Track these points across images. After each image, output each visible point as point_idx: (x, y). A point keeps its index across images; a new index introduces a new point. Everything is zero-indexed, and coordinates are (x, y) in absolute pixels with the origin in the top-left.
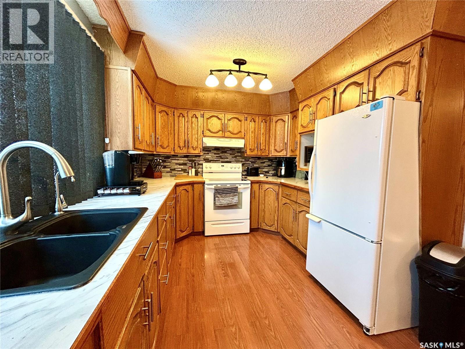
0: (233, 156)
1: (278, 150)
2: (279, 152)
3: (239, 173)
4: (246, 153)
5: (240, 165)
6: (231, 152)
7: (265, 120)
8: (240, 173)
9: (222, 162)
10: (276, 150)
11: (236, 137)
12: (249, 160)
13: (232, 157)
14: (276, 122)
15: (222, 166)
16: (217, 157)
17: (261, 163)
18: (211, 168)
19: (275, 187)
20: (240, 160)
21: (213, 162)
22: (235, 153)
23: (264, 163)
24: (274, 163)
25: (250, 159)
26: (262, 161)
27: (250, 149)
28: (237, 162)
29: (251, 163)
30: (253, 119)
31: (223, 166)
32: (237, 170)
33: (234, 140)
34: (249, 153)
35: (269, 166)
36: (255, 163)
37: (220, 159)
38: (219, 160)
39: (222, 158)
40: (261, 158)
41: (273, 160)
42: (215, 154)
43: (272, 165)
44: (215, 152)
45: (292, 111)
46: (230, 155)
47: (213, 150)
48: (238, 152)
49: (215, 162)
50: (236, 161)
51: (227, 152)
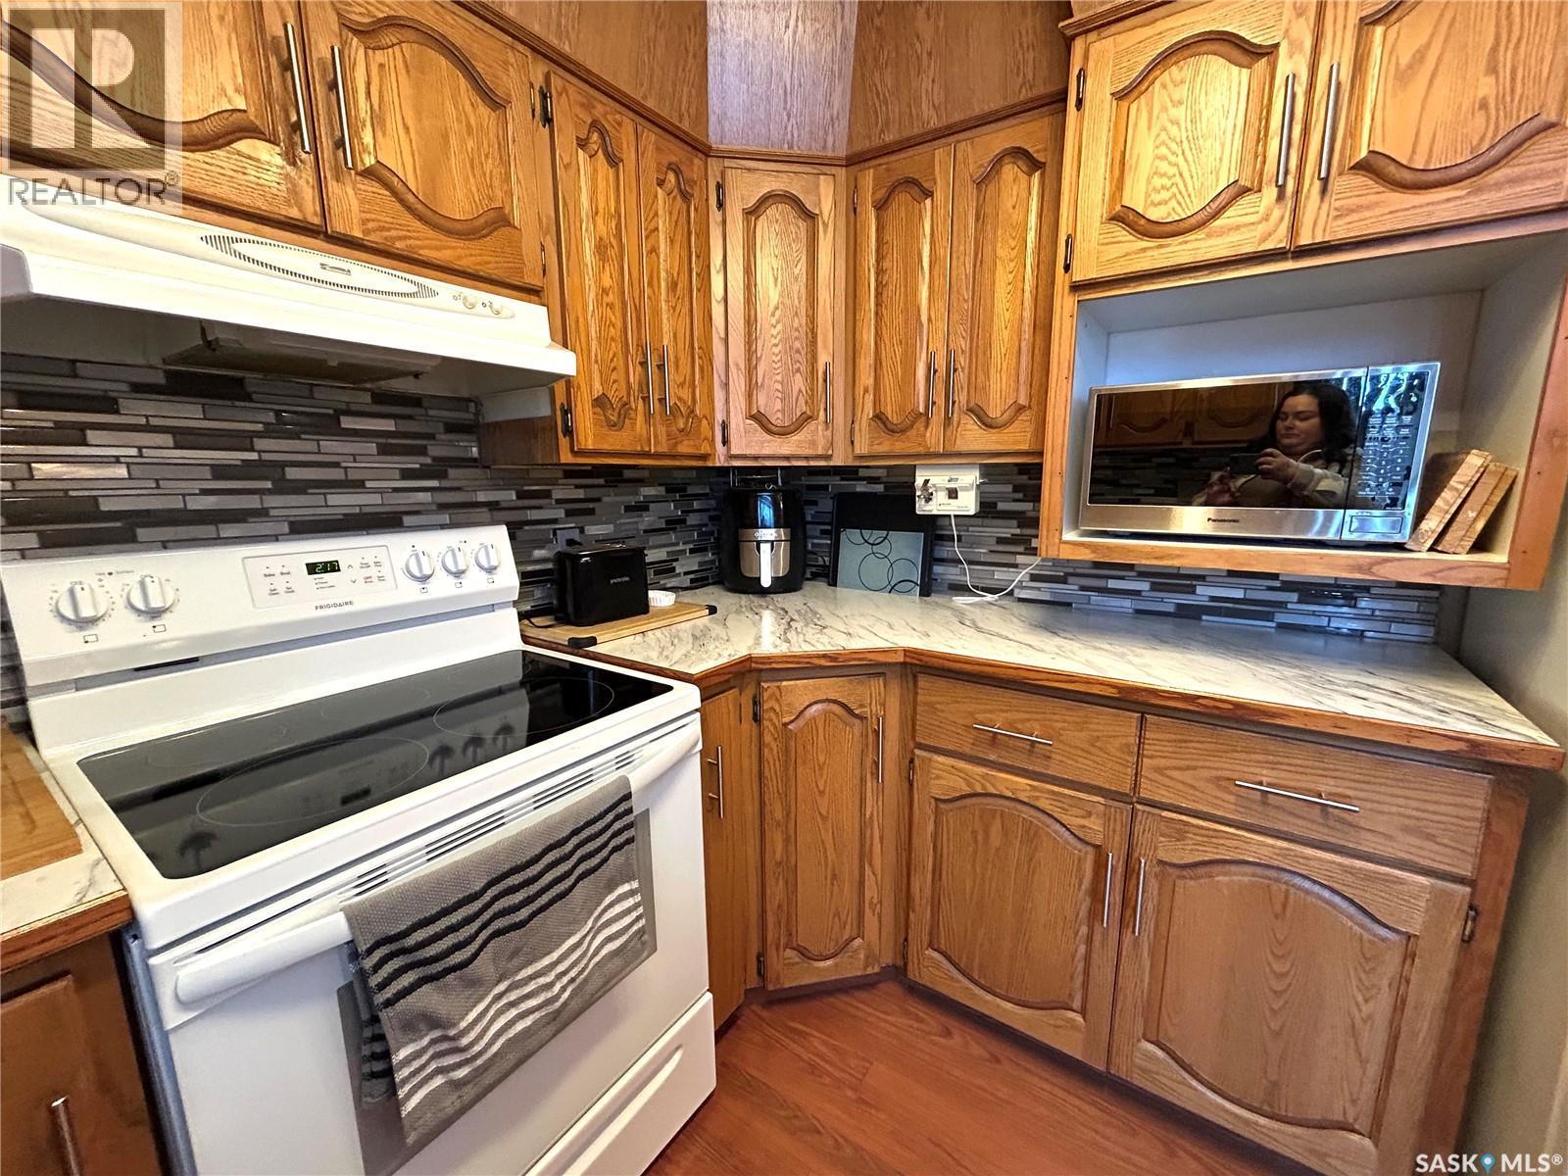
0: (413, 463)
1: (777, 418)
2: (783, 433)
3: (492, 608)
4: (569, 432)
5: (497, 538)
6: (388, 425)
7: (677, 172)
8: (503, 605)
9: (302, 529)
10: (759, 418)
11: (465, 263)
12: (547, 494)
13: (407, 474)
14: (753, 213)
15: (312, 569)
16: (219, 471)
17: (628, 509)
18: (155, 614)
19: (860, 689)
20: (482, 497)
21: (168, 533)
22: (431, 437)
23: (642, 507)
24: (696, 505)
25: (554, 482)
26: (632, 500)
27: (600, 402)
28: (460, 514)
29: (569, 513)
30: (595, 125)
31: (332, 567)
32: (476, 582)
33: (446, 291)
34: (589, 432)
35: (673, 524)
36: (591, 512)
37: (272, 501)
38: (262, 513)
39: (301, 488)
40: (627, 474)
41: (691, 490)
42: (185, 438)
43: (682, 521)
44: (189, 414)
45: (861, 145)
46: (384, 450)
47: (139, 389)
48: (452, 428)
49: (208, 531)
50: (443, 507)
51: (347, 423)
